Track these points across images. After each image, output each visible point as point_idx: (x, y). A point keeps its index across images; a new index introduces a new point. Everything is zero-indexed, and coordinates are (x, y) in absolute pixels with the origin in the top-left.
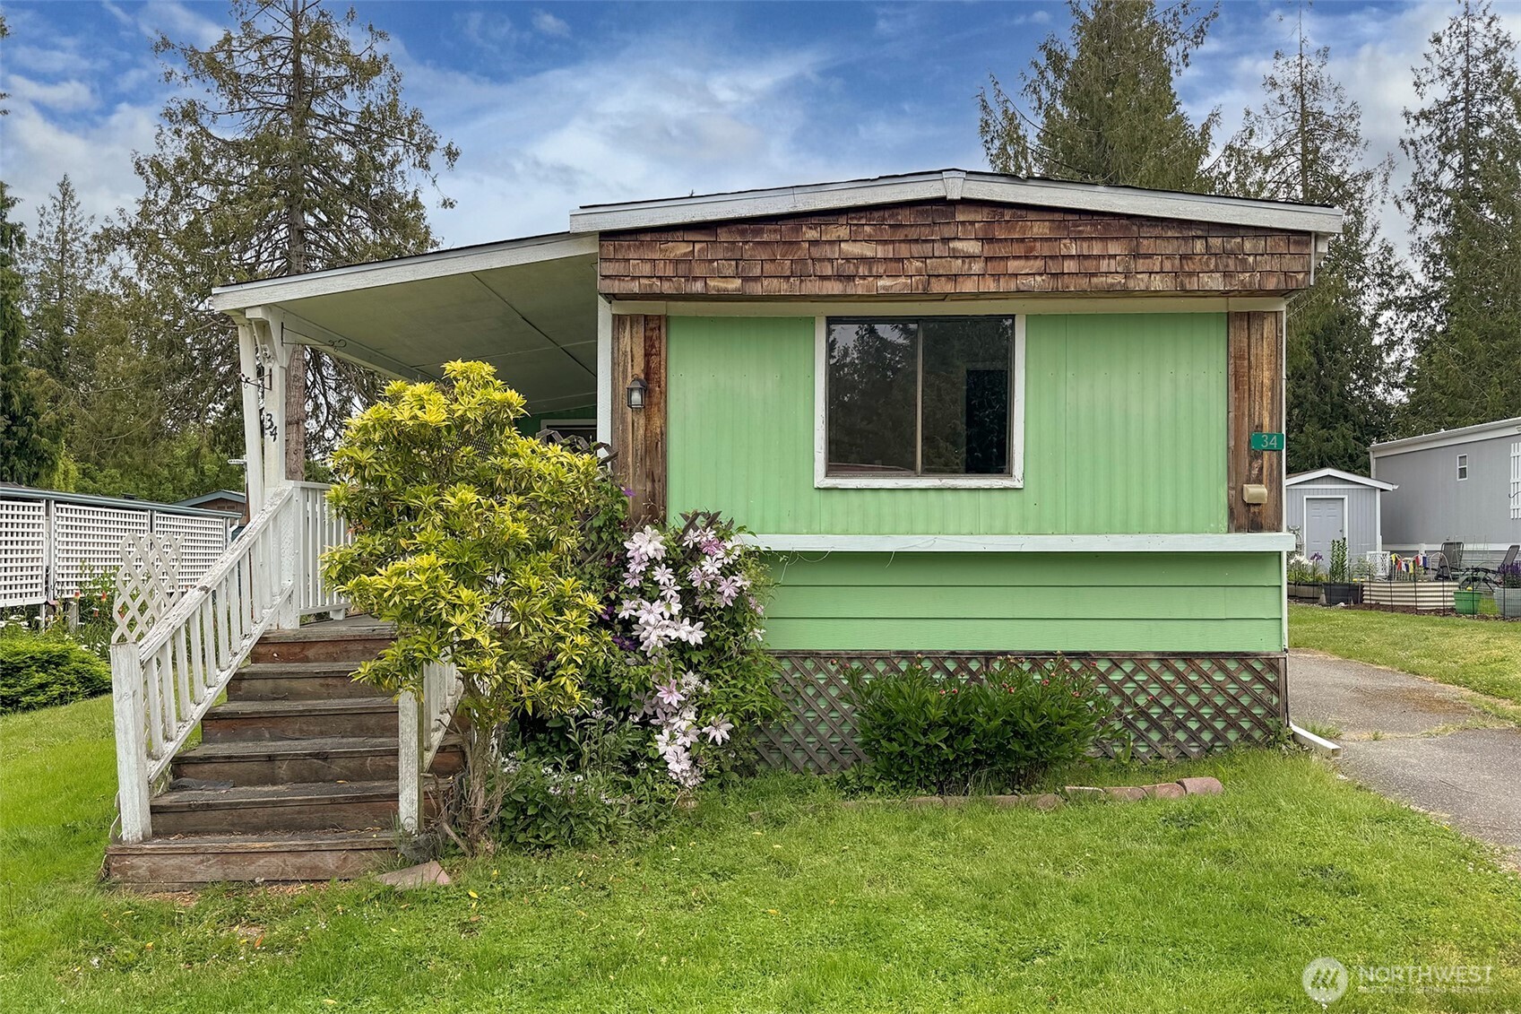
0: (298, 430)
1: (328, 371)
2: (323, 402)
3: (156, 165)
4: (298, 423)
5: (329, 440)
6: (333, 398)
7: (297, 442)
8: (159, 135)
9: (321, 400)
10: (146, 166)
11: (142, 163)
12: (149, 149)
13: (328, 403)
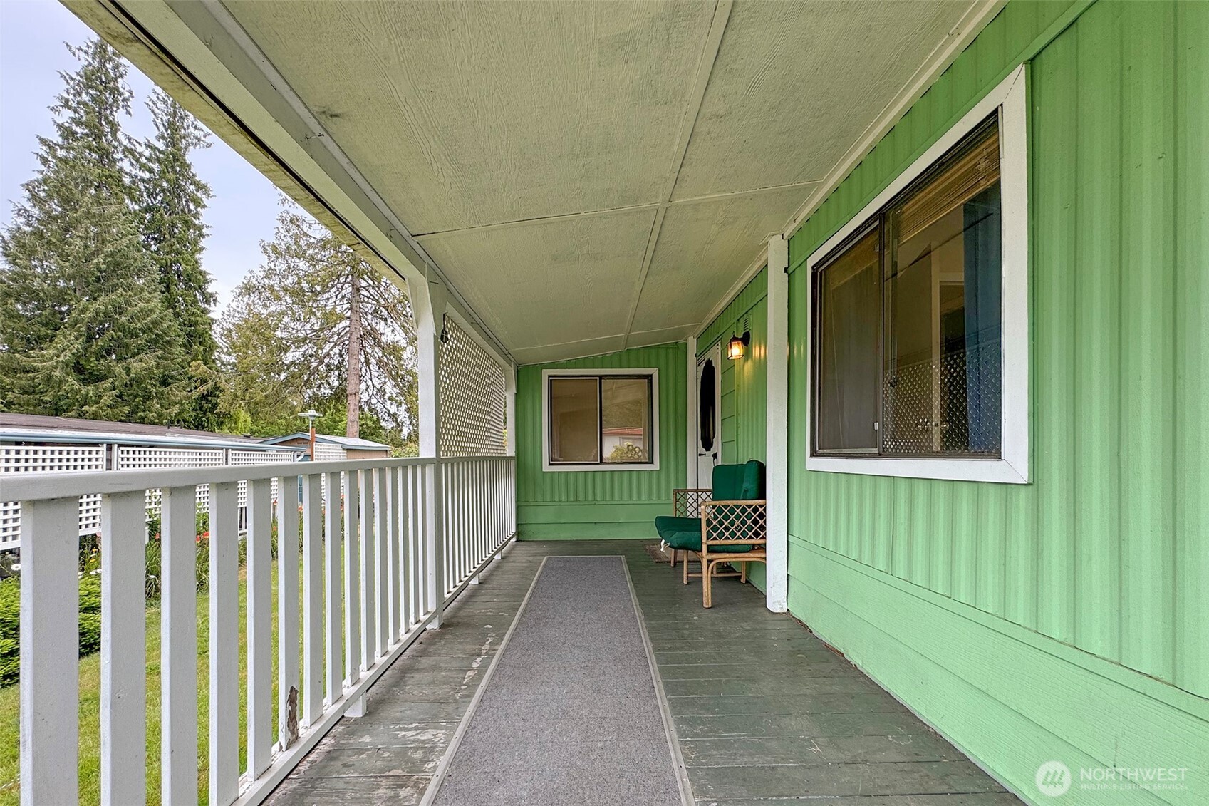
0: (355, 398)
1: (374, 367)
2: (371, 384)
3: (274, 247)
4: (355, 394)
5: (374, 404)
6: (376, 381)
7: (355, 405)
8: (277, 233)
9: (370, 383)
10: (269, 249)
11: (266, 247)
12: (271, 239)
13: (373, 384)
